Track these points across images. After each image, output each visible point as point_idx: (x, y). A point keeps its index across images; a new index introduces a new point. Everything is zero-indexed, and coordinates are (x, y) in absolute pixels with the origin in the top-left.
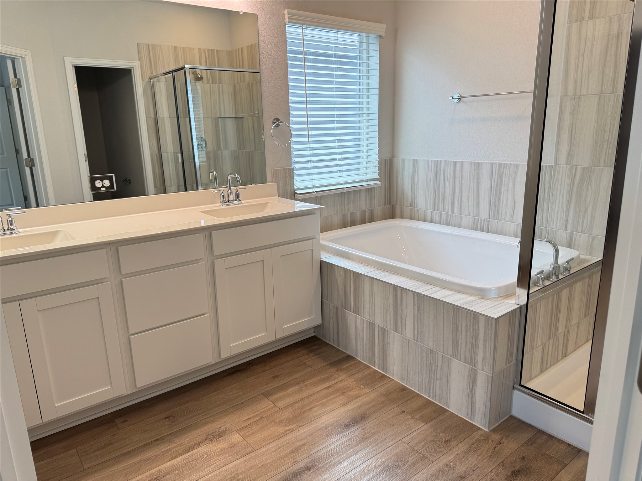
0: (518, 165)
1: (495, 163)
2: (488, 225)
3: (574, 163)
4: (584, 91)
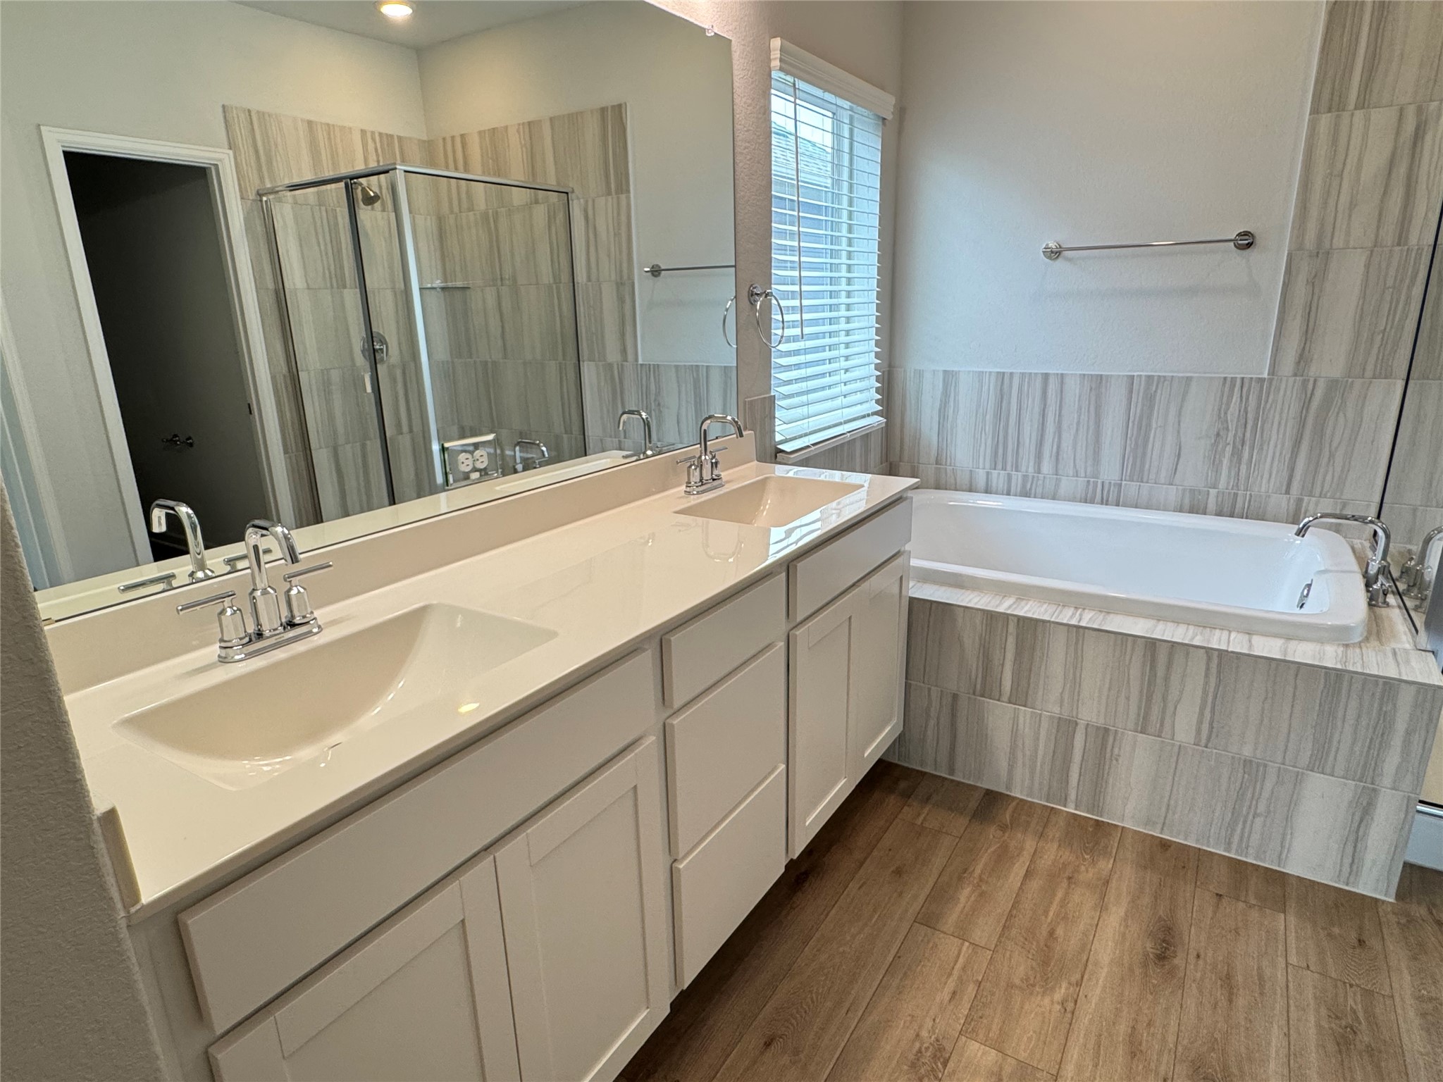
0: (1189, 379)
1: (1138, 376)
2: (1119, 492)
3: (1311, 374)
4: (1339, 241)
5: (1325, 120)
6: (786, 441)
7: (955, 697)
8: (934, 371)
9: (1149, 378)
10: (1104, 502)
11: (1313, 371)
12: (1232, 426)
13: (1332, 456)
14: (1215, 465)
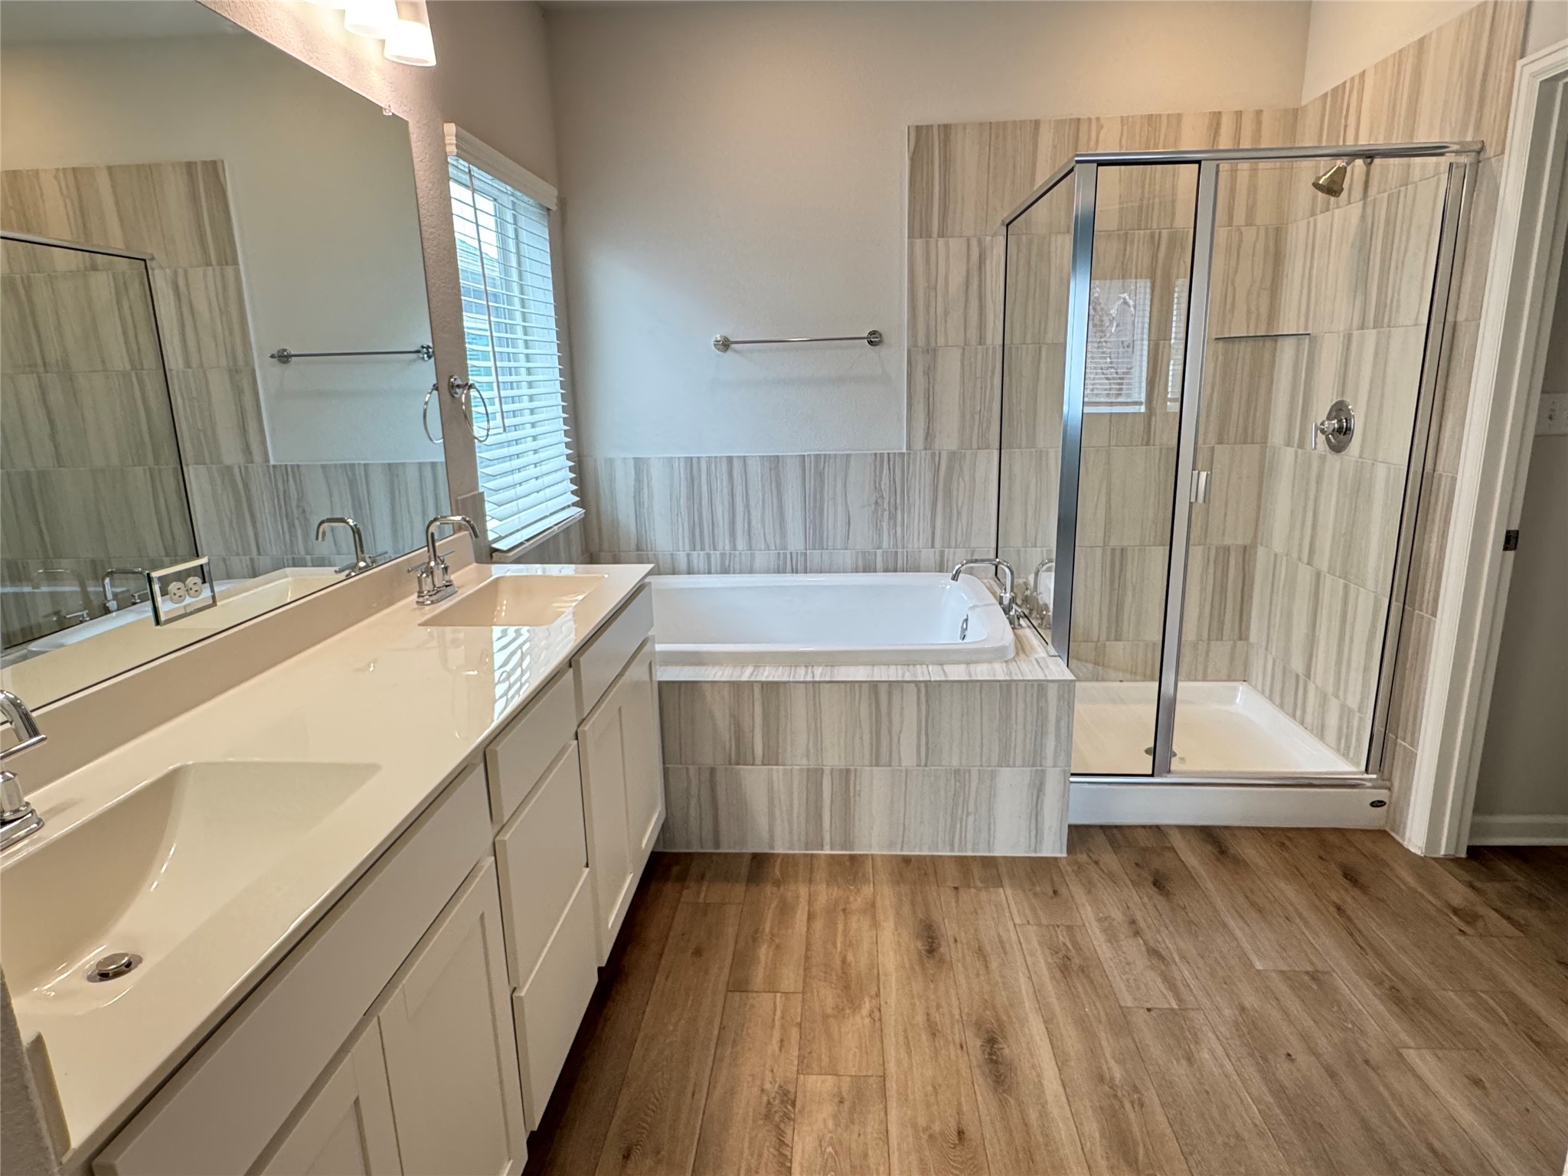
0: (848, 456)
1: (808, 455)
2: (806, 560)
3: (937, 448)
4: (941, 341)
5: (919, 243)
6: (499, 539)
7: (713, 771)
8: (625, 459)
9: (817, 456)
10: (795, 571)
11: (937, 445)
12: (886, 495)
13: (959, 513)
14: (878, 529)
